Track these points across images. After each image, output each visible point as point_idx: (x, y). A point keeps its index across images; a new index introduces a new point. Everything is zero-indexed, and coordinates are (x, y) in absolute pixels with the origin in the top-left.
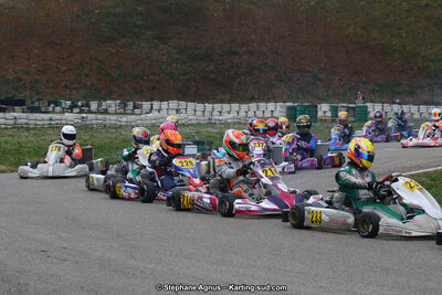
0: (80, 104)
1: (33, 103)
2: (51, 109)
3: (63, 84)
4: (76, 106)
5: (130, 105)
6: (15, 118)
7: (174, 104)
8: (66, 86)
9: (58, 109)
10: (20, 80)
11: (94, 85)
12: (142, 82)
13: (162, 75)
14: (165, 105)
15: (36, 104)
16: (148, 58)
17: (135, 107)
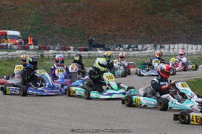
0: (133, 46)
1: (109, 46)
2: (117, 49)
3: (128, 36)
4: (131, 47)
5: (159, 46)
6: (69, 53)
7: (181, 46)
8: (130, 38)
9: (121, 49)
10: (106, 34)
11: (144, 36)
12: (169, 35)
13: (180, 31)
14: (176, 46)
15: (110, 47)
16: (173, 22)
17: (161, 47)
